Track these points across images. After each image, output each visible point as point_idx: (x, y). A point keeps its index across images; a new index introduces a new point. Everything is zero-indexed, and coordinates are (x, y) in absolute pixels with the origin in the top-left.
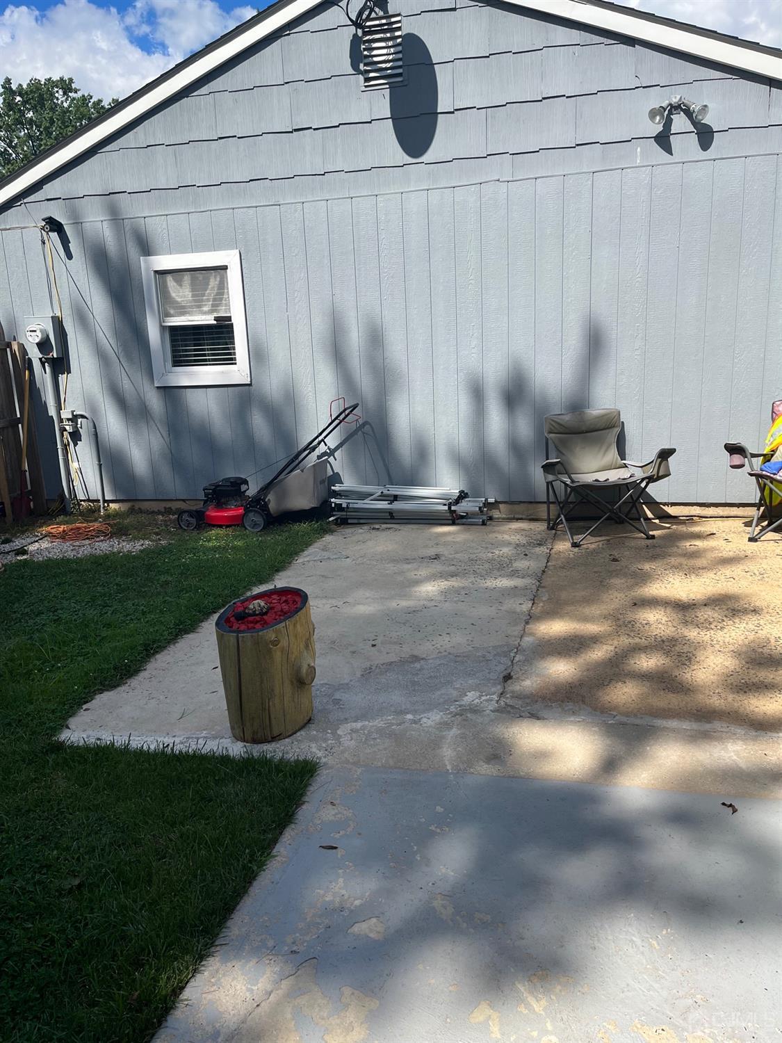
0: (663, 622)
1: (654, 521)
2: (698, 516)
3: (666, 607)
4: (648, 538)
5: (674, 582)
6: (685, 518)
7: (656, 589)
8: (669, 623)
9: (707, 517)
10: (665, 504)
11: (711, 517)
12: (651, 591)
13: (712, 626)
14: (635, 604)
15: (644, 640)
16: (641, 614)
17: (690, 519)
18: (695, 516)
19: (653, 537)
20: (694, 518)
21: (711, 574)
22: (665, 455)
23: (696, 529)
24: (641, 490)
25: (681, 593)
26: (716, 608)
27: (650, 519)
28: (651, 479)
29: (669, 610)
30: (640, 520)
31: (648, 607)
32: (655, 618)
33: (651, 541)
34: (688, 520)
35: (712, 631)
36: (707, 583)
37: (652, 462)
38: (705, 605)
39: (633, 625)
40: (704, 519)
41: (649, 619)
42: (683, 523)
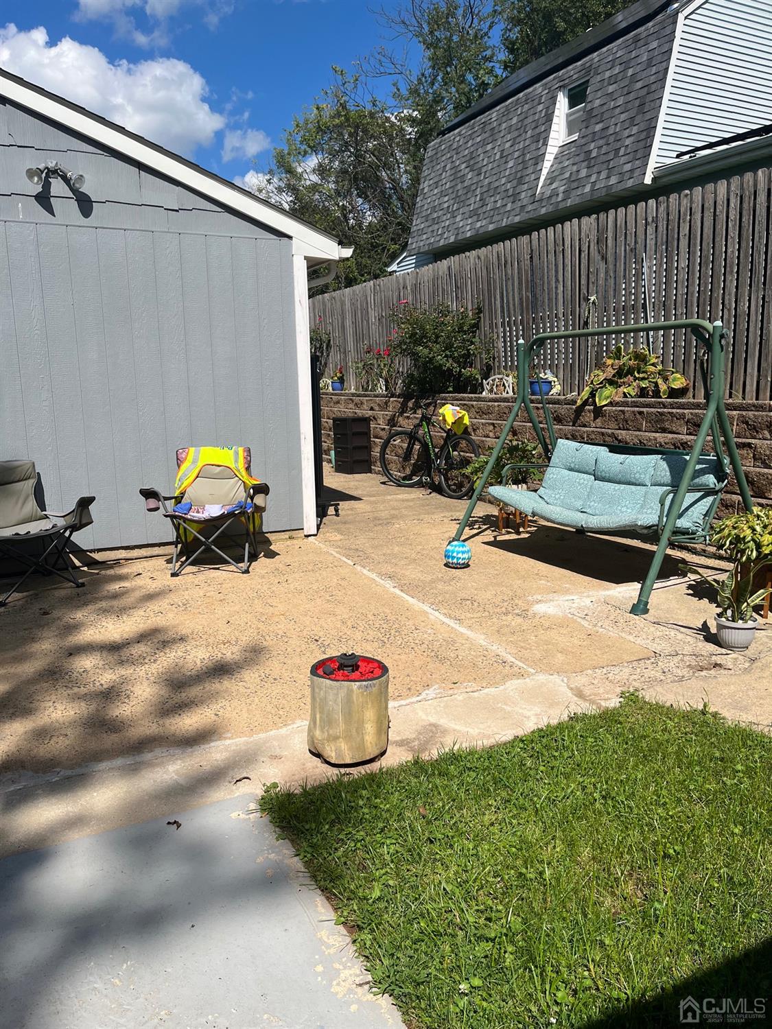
0: (100, 666)
1: (82, 569)
2: (124, 559)
3: (101, 651)
4: (78, 586)
5: (108, 626)
6: (112, 562)
7: (89, 634)
8: (106, 666)
9: (132, 559)
10: (91, 551)
11: (136, 559)
12: (85, 639)
13: (146, 661)
14: (71, 654)
15: (82, 688)
16: (77, 662)
17: (117, 563)
18: (122, 559)
19: (83, 585)
20: (121, 561)
21: (141, 612)
22: (85, 503)
23: (123, 571)
24: (66, 539)
25: (115, 635)
26: (149, 643)
27: (79, 567)
28: (74, 528)
29: (105, 654)
30: (67, 569)
31: (84, 655)
32: (92, 664)
33: (81, 589)
34: (115, 564)
35: (147, 666)
36: (138, 622)
37: (73, 511)
38: (138, 642)
39: (70, 675)
40: (130, 561)
41: (86, 667)
42: (111, 567)
